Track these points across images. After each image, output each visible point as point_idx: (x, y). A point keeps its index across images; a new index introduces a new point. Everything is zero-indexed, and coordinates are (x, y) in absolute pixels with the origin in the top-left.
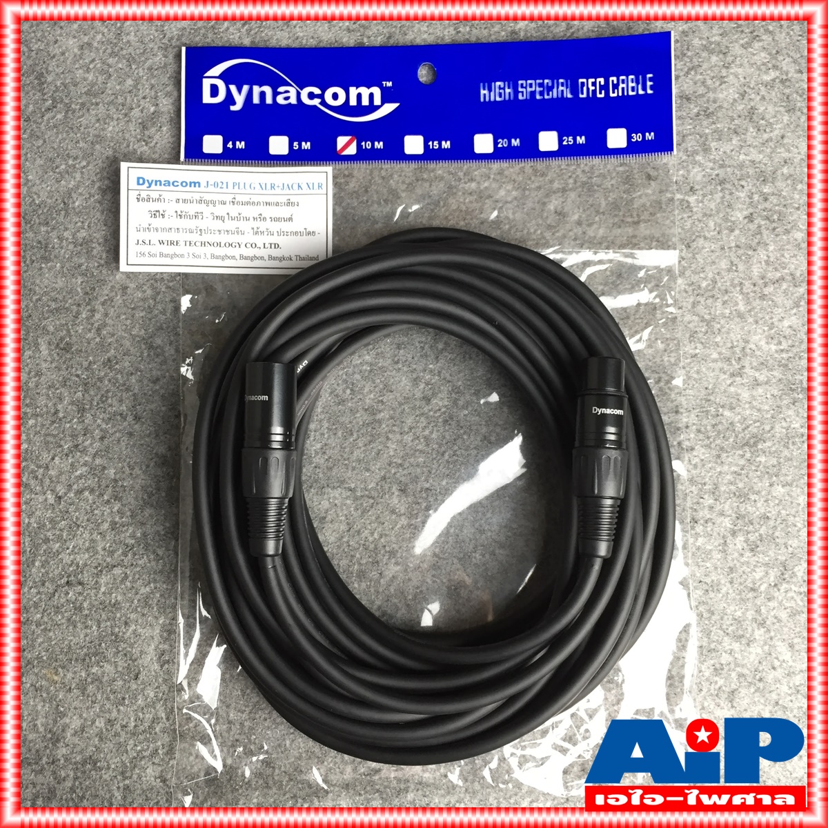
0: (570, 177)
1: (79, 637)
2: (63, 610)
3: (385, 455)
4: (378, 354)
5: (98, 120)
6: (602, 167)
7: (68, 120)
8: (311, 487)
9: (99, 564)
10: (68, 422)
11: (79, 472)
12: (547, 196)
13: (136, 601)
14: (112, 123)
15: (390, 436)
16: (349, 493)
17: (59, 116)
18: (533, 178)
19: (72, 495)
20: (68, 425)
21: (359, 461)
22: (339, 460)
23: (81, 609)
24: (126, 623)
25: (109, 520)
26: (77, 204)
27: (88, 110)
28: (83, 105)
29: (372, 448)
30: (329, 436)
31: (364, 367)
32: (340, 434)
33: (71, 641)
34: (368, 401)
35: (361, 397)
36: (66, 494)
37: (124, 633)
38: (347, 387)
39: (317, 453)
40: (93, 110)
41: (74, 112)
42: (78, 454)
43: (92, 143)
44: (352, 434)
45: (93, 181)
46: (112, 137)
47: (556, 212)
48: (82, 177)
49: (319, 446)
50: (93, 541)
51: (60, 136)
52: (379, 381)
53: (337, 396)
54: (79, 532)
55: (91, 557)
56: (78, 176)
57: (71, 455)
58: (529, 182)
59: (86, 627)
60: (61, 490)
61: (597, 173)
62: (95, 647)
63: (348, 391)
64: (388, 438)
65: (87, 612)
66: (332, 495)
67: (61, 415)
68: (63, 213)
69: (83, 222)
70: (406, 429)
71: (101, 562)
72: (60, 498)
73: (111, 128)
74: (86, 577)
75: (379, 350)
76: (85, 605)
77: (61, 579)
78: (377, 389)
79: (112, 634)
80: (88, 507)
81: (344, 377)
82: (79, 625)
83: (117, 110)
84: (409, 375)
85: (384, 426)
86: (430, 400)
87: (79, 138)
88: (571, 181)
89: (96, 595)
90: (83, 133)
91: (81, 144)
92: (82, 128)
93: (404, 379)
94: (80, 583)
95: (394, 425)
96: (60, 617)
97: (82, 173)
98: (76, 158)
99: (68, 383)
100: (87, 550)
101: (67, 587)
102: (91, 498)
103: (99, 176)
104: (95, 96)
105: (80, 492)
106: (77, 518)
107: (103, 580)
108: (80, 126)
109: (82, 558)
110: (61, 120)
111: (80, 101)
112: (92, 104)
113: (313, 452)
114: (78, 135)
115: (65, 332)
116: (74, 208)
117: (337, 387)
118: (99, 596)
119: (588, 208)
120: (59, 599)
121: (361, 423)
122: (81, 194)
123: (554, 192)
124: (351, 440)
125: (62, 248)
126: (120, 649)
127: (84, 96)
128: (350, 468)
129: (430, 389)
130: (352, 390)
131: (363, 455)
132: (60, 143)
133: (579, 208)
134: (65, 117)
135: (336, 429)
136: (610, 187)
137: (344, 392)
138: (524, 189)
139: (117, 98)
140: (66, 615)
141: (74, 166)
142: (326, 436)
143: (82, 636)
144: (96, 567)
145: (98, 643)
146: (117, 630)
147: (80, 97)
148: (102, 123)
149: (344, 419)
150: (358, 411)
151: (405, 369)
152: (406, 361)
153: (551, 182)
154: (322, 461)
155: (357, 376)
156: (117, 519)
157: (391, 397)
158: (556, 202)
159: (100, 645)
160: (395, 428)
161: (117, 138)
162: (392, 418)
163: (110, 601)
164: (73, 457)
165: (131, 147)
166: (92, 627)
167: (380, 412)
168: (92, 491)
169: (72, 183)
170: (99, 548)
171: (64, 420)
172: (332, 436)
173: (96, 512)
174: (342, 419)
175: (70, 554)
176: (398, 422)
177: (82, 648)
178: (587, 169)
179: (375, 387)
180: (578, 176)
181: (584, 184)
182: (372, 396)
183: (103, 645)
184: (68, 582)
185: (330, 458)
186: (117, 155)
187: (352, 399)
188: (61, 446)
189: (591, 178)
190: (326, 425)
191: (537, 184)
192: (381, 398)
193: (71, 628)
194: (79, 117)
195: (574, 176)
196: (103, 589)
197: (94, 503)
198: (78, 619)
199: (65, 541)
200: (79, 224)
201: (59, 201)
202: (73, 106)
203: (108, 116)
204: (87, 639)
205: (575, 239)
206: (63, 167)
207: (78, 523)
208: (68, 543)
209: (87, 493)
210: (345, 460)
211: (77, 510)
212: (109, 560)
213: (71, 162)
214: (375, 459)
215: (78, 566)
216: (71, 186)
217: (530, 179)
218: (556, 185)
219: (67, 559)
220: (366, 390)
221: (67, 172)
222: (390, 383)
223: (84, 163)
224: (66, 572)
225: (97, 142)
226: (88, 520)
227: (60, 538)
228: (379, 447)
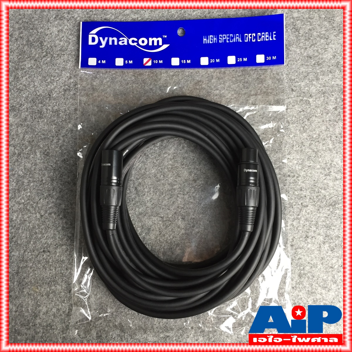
0: (259, 89)
1: (47, 274)
2: (41, 262)
3: (176, 203)
4: (175, 161)
5: (64, 61)
6: (272, 85)
7: (52, 61)
8: (145, 215)
9: (57, 244)
10: (47, 185)
11: (50, 205)
12: (249, 97)
13: (71, 260)
14: (69, 63)
15: (179, 195)
16: (161, 219)
17: (49, 59)
18: (243, 89)
19: (47, 215)
20: (47, 186)
21: (165, 205)
22: (157, 205)
23: (49, 262)
24: (67, 269)
25: (61, 226)
26: (54, 95)
27: (60, 57)
28: (58, 55)
29: (171, 200)
30: (153, 194)
31: (169, 166)
32: (158, 194)
33: (44, 275)
34: (170, 180)
35: (167, 178)
36: (44, 214)
37: (66, 273)
38: (162, 175)
39: (148, 201)
40: (62, 57)
41: (55, 58)
42: (50, 198)
43: (61, 71)
44: (163, 194)
45: (61, 86)
46: (70, 68)
47: (252, 104)
48: (57, 84)
49: (149, 198)
50: (55, 234)
51: (48, 67)
52: (175, 172)
53: (157, 178)
54: (49, 230)
55: (54, 241)
56: (55, 84)
57: (47, 198)
58: (241, 91)
59: (50, 270)
60: (42, 213)
61: (270, 88)
62: (54, 278)
63: (162, 176)
64: (178, 196)
65: (51, 264)
66: (153, 219)
67: (44, 182)
68: (48, 99)
69: (56, 103)
70: (186, 193)
71: (57, 243)
72: (42, 216)
73: (69, 65)
74: (51, 249)
75: (176, 159)
76: (50, 261)
77: (41, 249)
78: (174, 176)
79: (61, 273)
80: (53, 220)
81: (161, 170)
82: (47, 269)
83: (72, 57)
84: (188, 170)
85: (176, 191)
86: (196, 181)
87: (56, 69)
88: (259, 91)
89: (55, 257)
90: (58, 67)
91: (57, 71)
92: (57, 64)
93: (185, 172)
94: (49, 252)
95: (181, 191)
96: (40, 265)
97: (57, 83)
98: (55, 77)
99: (47, 169)
100: (52, 238)
101: (43, 253)
102: (54, 216)
103: (63, 84)
104: (63, 51)
105: (50, 214)
106: (49, 225)
107: (58, 250)
108: (57, 63)
109: (50, 241)
110: (49, 61)
111: (57, 53)
112: (62, 55)
113: (146, 201)
114: (56, 67)
115: (47, 148)
116: (53, 97)
117: (157, 174)
118: (56, 257)
119: (266, 103)
120: (40, 258)
121: (167, 190)
122: (56, 92)
123: (252, 95)
124: (163, 196)
125: (47, 113)
126: (64, 280)
127: (59, 51)
128: (162, 208)
129: (196, 176)
130: (163, 176)
131: (167, 203)
132: (48, 70)
133: (262, 102)
134: (51, 60)
135: (156, 192)
136: (276, 94)
137: (160, 176)
138: (239, 94)
139: (72, 52)
140: (42, 264)
141: (54, 80)
142: (152, 194)
143: (48, 273)
144: (55, 245)
145: (55, 277)
146: (63, 271)
147: (57, 52)
148: (66, 62)
149: (160, 188)
150: (166, 185)
151: (186, 168)
152: (186, 164)
153: (251, 91)
154: (150, 205)
155: (166, 170)
156: (65, 226)
157: (180, 179)
158: (253, 100)
159: (56, 277)
160: (181, 192)
161: (72, 69)
162: (180, 188)
163: (61, 260)
164: (48, 199)
165: (77, 73)
166: (53, 270)
167: (175, 185)
168: (55, 213)
169: (53, 87)
170: (57, 238)
171: (45, 184)
172: (155, 195)
173: (56, 222)
174: (159, 188)
175: (45, 239)
176: (182, 190)
177: (48, 278)
178: (266, 86)
179: (173, 175)
180: (262, 89)
181: (265, 92)
182: (172, 179)
183: (57, 277)
184: (44, 251)
185: (153, 203)
186: (71, 76)
187: (163, 179)
188: (43, 194)
189: (268, 90)
190: (152, 190)
191: (244, 92)
192: (175, 180)
193: (44, 270)
194: (57, 60)
195: (261, 89)
196: (58, 254)
197: (56, 219)
198: (47, 266)
199: (44, 234)
200: (55, 104)
201: (47, 94)
202: (54, 55)
203: (68, 60)
204: (51, 275)
205: (260, 116)
206: (49, 80)
207: (49, 226)
208: (44, 235)
209: (53, 214)
210: (159, 205)
211: (49, 221)
212: (61, 242)
213: (52, 78)
214: (172, 205)
215: (48, 244)
216: (52, 88)
217: (242, 89)
218: (253, 93)
219: (43, 241)
220: (170, 176)
221: (51, 82)
222: (180, 173)
223: (58, 79)
224: (43, 247)
225: (63, 70)
226: (53, 226)
227: (41, 232)
228: (174, 200)
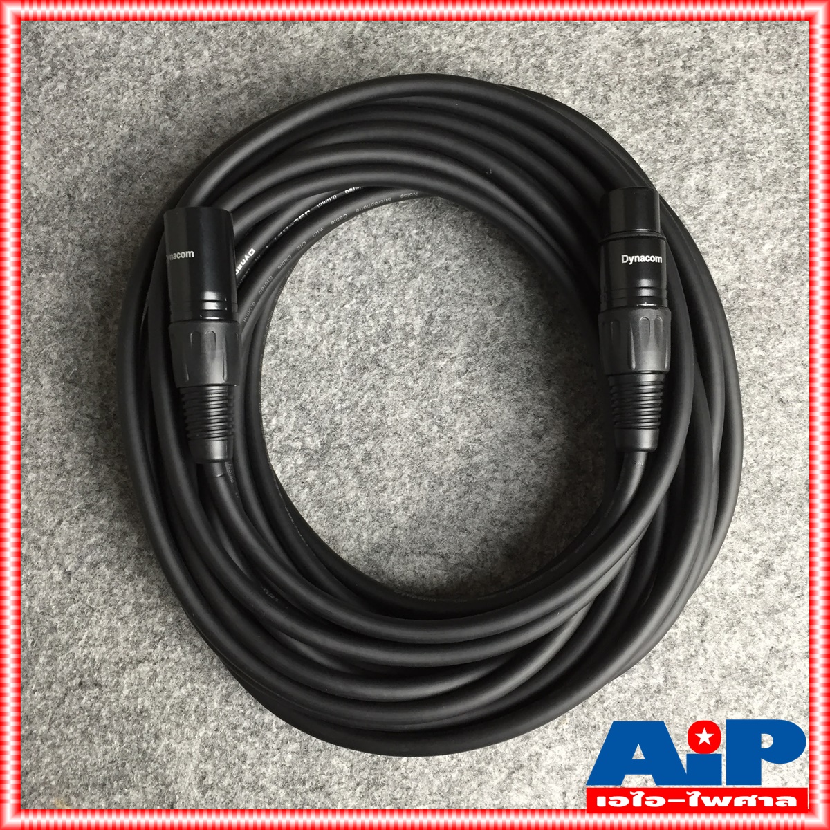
0: (715, 143)
2: (76, 720)
3: (485, 510)
4: (471, 379)
5: (110, 90)
6: (755, 130)
7: (72, 90)
8: (390, 553)
9: (121, 659)
10: (79, 476)
11: (92, 540)
12: (685, 168)
13: (168, 707)
14: (126, 94)
15: (492, 485)
16: (439, 561)
17: (61, 86)
18: (666, 146)
19: (85, 570)
20: (78, 479)
21: (451, 518)
22: (426, 518)
23: (98, 718)
24: (157, 737)
25: (132, 601)
26: (85, 196)
27: (97, 77)
28: (90, 71)
29: (468, 501)
30: (412, 486)
31: (455, 397)
32: (426, 483)
33: (86, 761)
34: (461, 440)
35: (452, 434)
36: (76, 569)
37: (154, 750)
38: (434, 423)
39: (396, 509)
40: (103, 77)
41: (79, 80)
42: (92, 516)
43: (103, 119)
44: (442, 484)
45: (104, 167)
46: (128, 111)
47: (697, 190)
48: (90, 162)
49: (399, 499)
50: (112, 629)
51: (62, 111)
52: (474, 414)
53: (421, 434)
54: (94, 619)
55: (111, 649)
56: (85, 160)
57: (82, 518)
58: (660, 151)
59: (106, 742)
60: (70, 563)
61: (749, 137)
62: (117, 768)
63: (435, 428)
64: (488, 488)
65: (105, 722)
66: (418, 564)
67: (69, 466)
68: (67, 208)
69: (92, 220)
70: (511, 476)
71: (122, 656)
72: (69, 574)
73: (125, 100)
74: (104, 676)
75: (474, 374)
76: (104, 713)
77: (72, 679)
78: (471, 425)
79: (139, 750)
80: (105, 586)
81: (429, 409)
82: (97, 740)
83: (133, 76)
84: (513, 404)
85: (483, 472)
86: (540, 437)
87: (86, 114)
88: (716, 149)
89: (117, 700)
90: (91, 107)
91: (89, 121)
92: (89, 101)
93: (506, 410)
94: (97, 685)
95: (495, 471)
96: (72, 729)
97: (90, 157)
98: (82, 138)
99: (77, 426)
100: (105, 640)
101: (79, 691)
102: (108, 573)
103: (111, 160)
104: (105, 60)
105: (95, 565)
106: (92, 600)
107: (126, 680)
108: (87, 98)
109: (97, 653)
110: (62, 91)
111: (87, 66)
112: (102, 70)
113: (392, 509)
114: (85, 110)
115: (72, 360)
116: (80, 202)
117: (420, 423)
118: (121, 701)
119: (740, 183)
120: (71, 706)
121: (453, 469)
122: (89, 184)
123: (695, 164)
124: (441, 491)
125: (67, 253)
126: (150, 770)
127: (92, 60)
128: (441, 529)
129: (541, 422)
130: (439, 426)
131: (456, 511)
132: (63, 120)
133: (728, 184)
134: (69, 87)
135: (421, 477)
136: (767, 155)
137: (430, 429)
138: (656, 161)
139: (132, 61)
140: (79, 726)
141: (80, 148)
142: (408, 487)
143: (100, 754)
144: (117, 663)
145: (120, 762)
146: (144, 745)
147: (87, 62)
148: (114, 93)
149: (430, 464)
150: (448, 453)
151: (508, 397)
152: (509, 387)
153: (690, 150)
154: (404, 519)
155: (446, 408)
156: (142, 600)
157: (491, 434)
158: (698, 176)
159: (123, 765)
160: (497, 475)
161: (133, 111)
162: (491, 461)
163: (135, 708)
164: (85, 520)
165: (151, 123)
166: (112, 741)
167: (477, 453)
168: (110, 564)
169: (78, 169)
170: (121, 639)
171: (72, 473)
172: (416, 487)
173: (115, 591)
174: (428, 464)
175: (83, 648)
176: (501, 467)
177: (99, 769)
178: (736, 133)
179: (470, 422)
180: (724, 142)
181: (733, 153)
182: (466, 433)
183: (127, 765)
184: (81, 684)
185: (414, 515)
186: (134, 133)
187: (440, 438)
188: (69, 507)
189: (742, 143)
190: (407, 471)
191: (671, 154)
192: (476, 437)
193: (86, 743)
194: (86, 87)
195: (720, 142)
196: (126, 692)
197: (113, 579)
198: (94, 732)
199: (77, 630)
200: (88, 222)
201: (63, 193)
202: (78, 73)
203: (122, 84)
204: (107, 757)
205: (725, 224)
206: (66, 150)
207: (93, 606)
208: (80, 634)
209: (103, 567)
210: (433, 517)
211: (92, 589)
212: (132, 653)
213: (76, 144)
214: (472, 515)
215: (93, 662)
216: (76, 174)
217: (663, 147)
218: (696, 155)
219: (79, 652)
220: (459, 425)
221: (72, 156)
222: (489, 416)
223: (93, 145)
224: (78, 670)
225: (108, 117)
226: (105, 602)
227: (70, 625)
228: (478, 500)
